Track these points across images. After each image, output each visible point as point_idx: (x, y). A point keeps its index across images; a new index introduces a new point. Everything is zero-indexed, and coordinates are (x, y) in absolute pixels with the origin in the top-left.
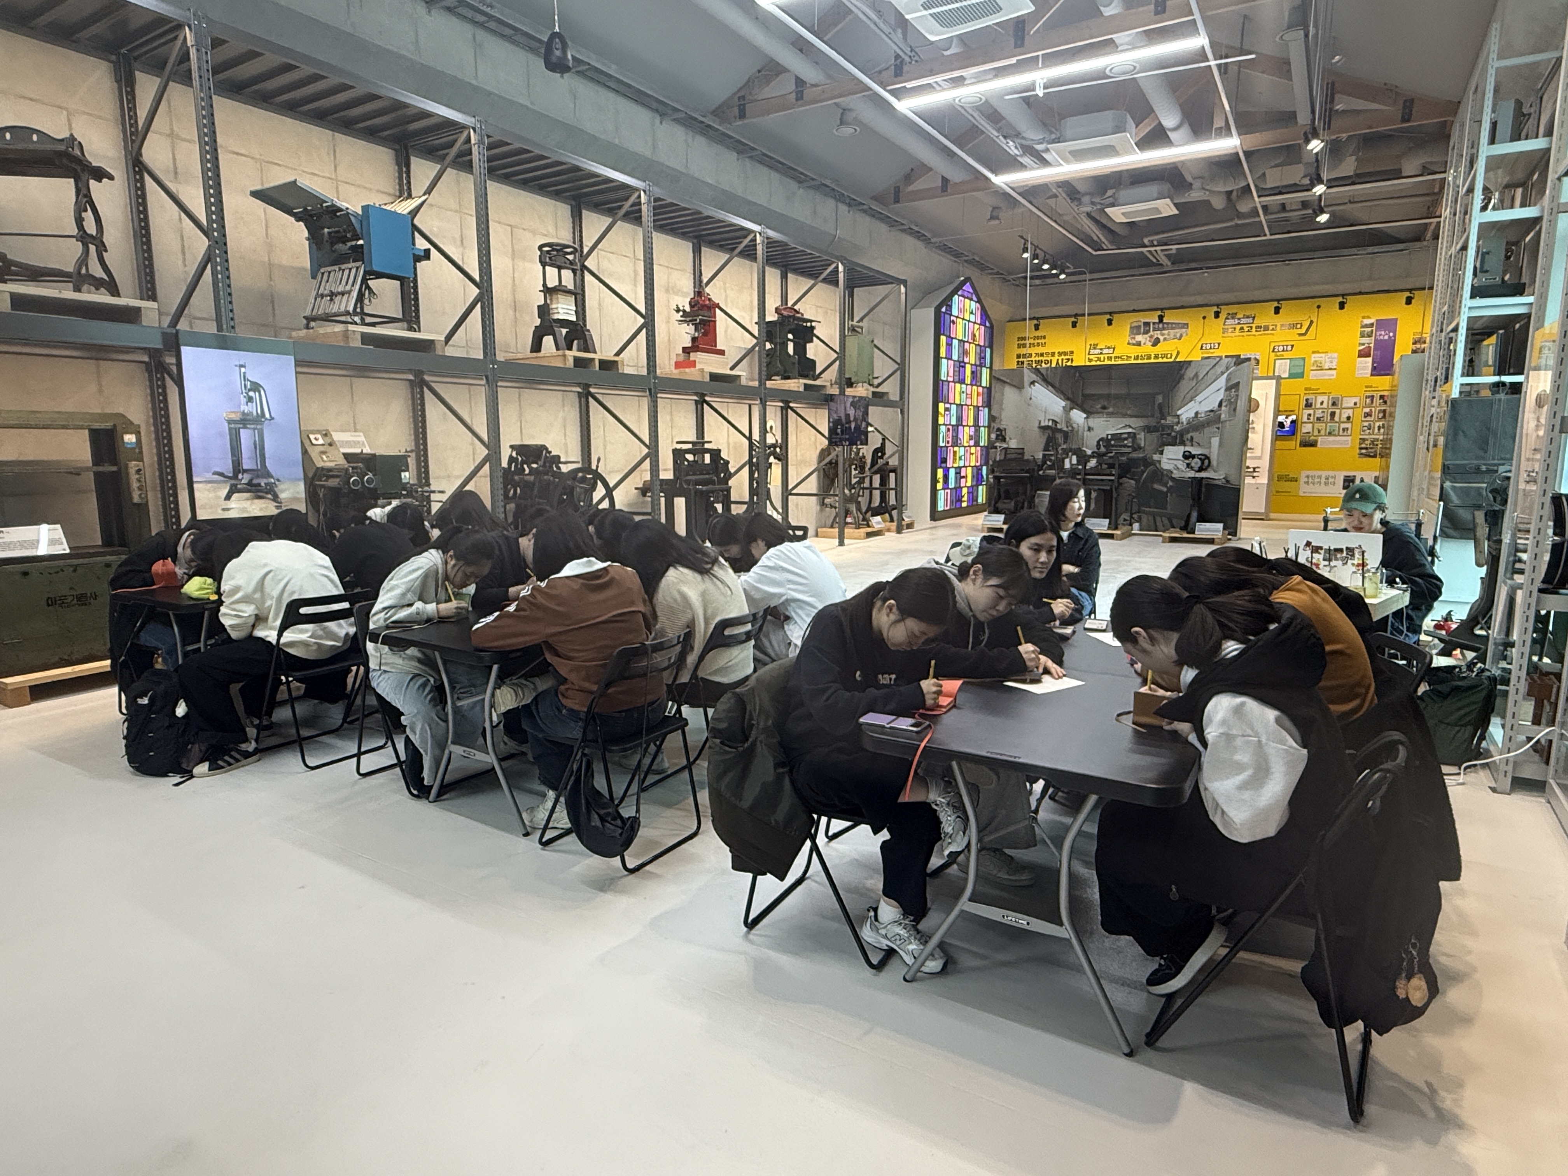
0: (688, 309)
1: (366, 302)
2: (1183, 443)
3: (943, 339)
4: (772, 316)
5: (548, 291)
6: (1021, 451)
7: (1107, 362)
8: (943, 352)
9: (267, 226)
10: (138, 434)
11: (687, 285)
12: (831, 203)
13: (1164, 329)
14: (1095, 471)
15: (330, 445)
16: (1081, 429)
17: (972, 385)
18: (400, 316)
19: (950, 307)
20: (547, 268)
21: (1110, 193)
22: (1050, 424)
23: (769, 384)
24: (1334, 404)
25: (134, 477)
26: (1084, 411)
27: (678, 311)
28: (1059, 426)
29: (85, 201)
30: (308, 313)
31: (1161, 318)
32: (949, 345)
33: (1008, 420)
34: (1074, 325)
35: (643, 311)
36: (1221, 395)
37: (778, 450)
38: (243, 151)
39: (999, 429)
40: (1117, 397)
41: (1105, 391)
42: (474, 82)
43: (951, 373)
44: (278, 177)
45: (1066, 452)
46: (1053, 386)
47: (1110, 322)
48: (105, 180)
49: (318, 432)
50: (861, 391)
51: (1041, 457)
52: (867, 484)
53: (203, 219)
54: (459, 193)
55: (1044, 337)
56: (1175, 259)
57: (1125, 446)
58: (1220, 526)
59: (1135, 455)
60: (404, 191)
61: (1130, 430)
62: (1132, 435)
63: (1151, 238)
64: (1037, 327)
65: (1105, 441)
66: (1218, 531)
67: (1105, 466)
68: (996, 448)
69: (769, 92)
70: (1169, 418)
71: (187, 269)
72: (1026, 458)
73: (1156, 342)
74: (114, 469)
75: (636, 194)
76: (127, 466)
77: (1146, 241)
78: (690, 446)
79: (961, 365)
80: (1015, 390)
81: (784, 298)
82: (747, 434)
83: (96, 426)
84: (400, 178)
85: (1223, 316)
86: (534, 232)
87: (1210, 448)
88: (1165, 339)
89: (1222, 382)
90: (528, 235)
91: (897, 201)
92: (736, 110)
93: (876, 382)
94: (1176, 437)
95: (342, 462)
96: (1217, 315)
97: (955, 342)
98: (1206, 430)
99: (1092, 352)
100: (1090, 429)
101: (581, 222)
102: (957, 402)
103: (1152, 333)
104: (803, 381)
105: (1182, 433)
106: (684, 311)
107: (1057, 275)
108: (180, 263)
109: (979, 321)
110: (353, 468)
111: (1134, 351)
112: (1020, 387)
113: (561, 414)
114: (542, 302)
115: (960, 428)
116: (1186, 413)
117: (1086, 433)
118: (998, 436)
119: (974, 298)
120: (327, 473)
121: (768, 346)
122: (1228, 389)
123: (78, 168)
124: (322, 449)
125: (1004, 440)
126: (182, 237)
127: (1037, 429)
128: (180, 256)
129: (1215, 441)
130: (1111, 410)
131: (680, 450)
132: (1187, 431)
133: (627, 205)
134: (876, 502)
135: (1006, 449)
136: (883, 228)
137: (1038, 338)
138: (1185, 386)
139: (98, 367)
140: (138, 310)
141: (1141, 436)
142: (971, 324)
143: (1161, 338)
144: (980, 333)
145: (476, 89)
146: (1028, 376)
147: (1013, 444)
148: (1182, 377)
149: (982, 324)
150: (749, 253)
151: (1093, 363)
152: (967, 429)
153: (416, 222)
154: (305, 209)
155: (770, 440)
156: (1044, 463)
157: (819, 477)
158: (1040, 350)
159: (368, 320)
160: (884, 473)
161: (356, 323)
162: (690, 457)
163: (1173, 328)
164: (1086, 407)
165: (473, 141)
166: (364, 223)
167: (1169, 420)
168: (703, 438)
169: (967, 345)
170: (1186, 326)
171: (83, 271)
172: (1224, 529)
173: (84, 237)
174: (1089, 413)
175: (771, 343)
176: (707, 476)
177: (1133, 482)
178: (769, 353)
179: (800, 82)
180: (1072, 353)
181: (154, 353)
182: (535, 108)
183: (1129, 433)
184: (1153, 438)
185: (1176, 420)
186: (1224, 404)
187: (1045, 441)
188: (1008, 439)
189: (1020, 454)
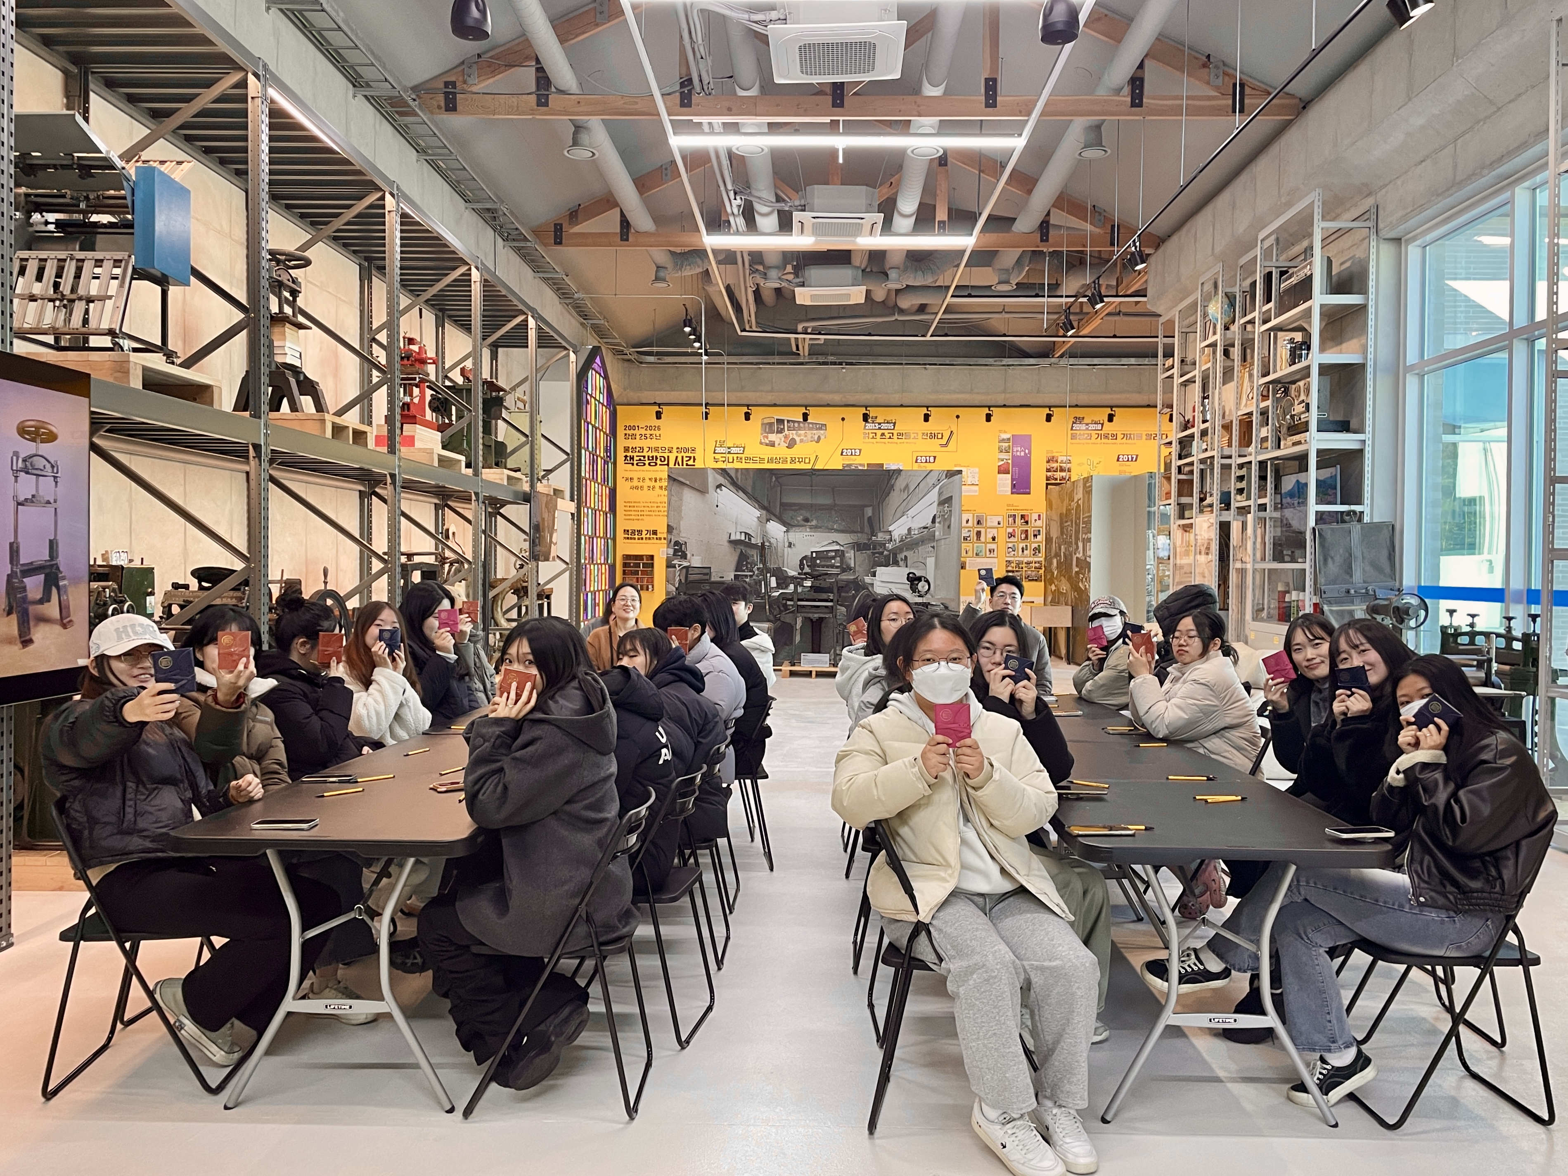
2: (896, 563)
6: (706, 571)
13: (804, 429)
16: (780, 545)
17: (602, 484)
19: (586, 381)
22: (742, 537)
24: (979, 522)
26: (784, 523)
28: (753, 541)
31: (805, 417)
32: (587, 431)
33: (687, 533)
34: (706, 416)
36: (934, 510)
39: (677, 543)
40: (819, 508)
41: (806, 500)
43: (588, 468)
46: (745, 492)
47: (747, 417)
55: (659, 429)
57: (833, 566)
59: (844, 577)
61: (838, 547)
62: (840, 554)
64: (658, 415)
65: (809, 561)
70: (880, 535)
72: (713, 579)
73: (791, 444)
75: (380, 194)
77: (802, 326)
79: (594, 458)
80: (697, 494)
87: (927, 569)
88: (801, 441)
89: (933, 496)
92: (441, 98)
96: (865, 418)
97: (590, 428)
98: (920, 549)
100: (790, 545)
102: (592, 506)
103: (786, 432)
105: (895, 552)
109: (605, 402)
111: (768, 452)
112: (702, 491)
116: (898, 529)
117: (786, 550)
118: (675, 551)
119: (602, 374)
122: (941, 503)
125: (684, 556)
127: (726, 544)
129: (931, 562)
130: (814, 523)
132: (900, 549)
135: (687, 568)
138: (895, 498)
141: (850, 554)
142: (600, 407)
143: (798, 439)
144: (606, 418)
146: (713, 477)
147: (696, 561)
148: (892, 488)
149: (608, 405)
152: (599, 541)
158: (653, 443)
163: (813, 429)
164: (785, 517)
167: (881, 537)
169: (598, 433)
170: (825, 427)
174: (789, 526)
177: (843, 609)
183: (836, 551)
184: (863, 556)
185: (888, 537)
186: (937, 520)
187: (736, 558)
188: (689, 556)
189: (706, 574)
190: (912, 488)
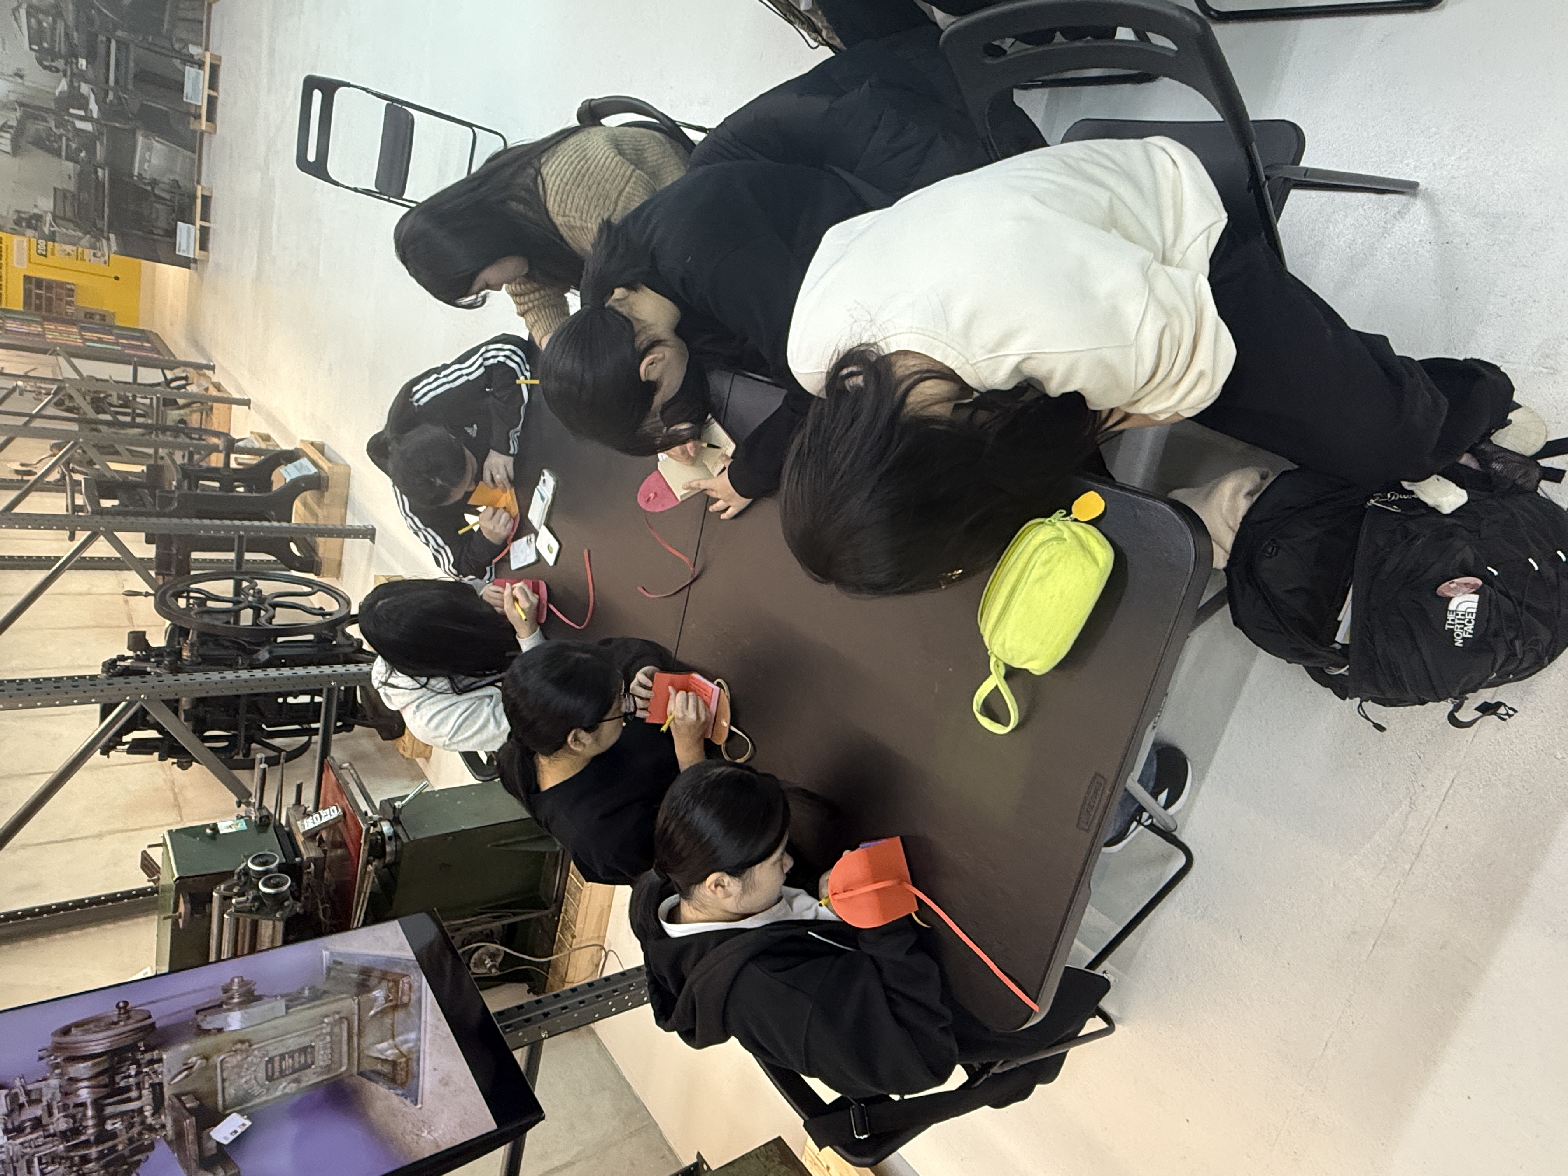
6: (60, 195)
16: (21, 89)
22: (9, 136)
39: (18, 222)
45: (65, 123)
51: (70, 164)
57: (53, 28)
61: (23, 12)
62: (34, 11)
65: (44, 57)
68: (53, 233)
72: (73, 189)
100: (19, 76)
117: (27, 84)
118: (29, 226)
125: (39, 218)
127: (18, 159)
135: (55, 217)
147: (46, 205)
156: (82, 161)
187: (41, 152)
188: (36, 211)
189: (65, 196)
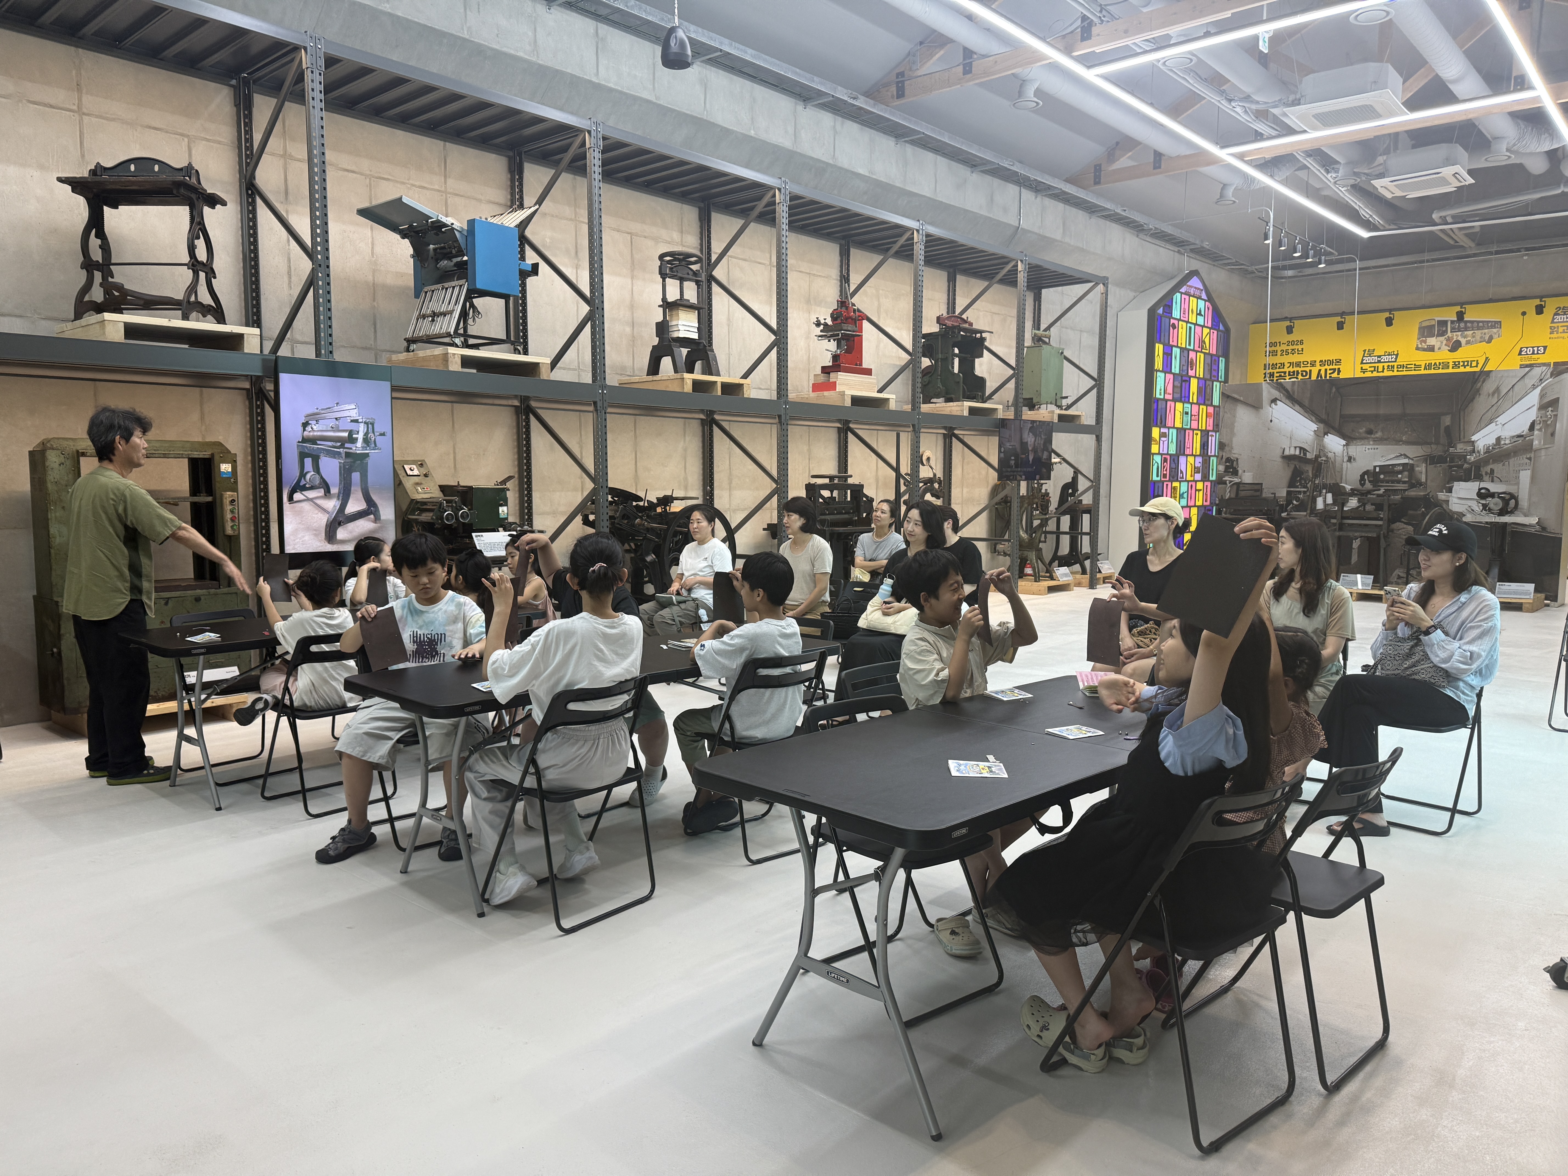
0: (829, 322)
1: (470, 321)
2: (1479, 478)
3: (1159, 348)
4: (930, 327)
5: (669, 306)
6: (1257, 487)
7: (1387, 373)
8: (1159, 363)
9: (373, 244)
10: (234, 463)
11: (830, 294)
12: (1012, 189)
13: (1466, 329)
14: (1355, 514)
15: (426, 475)
16: (1338, 460)
17: (1198, 404)
18: (505, 338)
19: (1169, 308)
20: (667, 280)
21: (1380, 159)
22: (1297, 453)
23: (925, 408)
25: (228, 508)
26: (1343, 436)
27: (818, 324)
28: (1309, 456)
29: (198, 228)
30: (409, 335)
31: (1460, 315)
32: (1168, 355)
33: (1240, 449)
34: (1340, 326)
35: (774, 325)
36: (1533, 415)
37: (936, 485)
38: (354, 168)
39: (1228, 460)
40: (1388, 418)
41: (1370, 411)
42: (594, 80)
43: (1170, 389)
44: (385, 194)
45: (1318, 490)
46: (1301, 405)
47: (1389, 322)
48: (218, 206)
49: (413, 462)
50: (1047, 413)
51: (1285, 494)
52: (1051, 526)
53: (308, 241)
54: (575, 199)
55: (1302, 342)
56: (1482, 238)
57: (1399, 481)
58: (1531, 587)
60: (516, 202)
61: (1406, 461)
62: (1409, 468)
63: (1443, 214)
64: (1290, 330)
65: (1372, 476)
66: (1527, 593)
67: (1369, 507)
68: (1225, 483)
69: (932, 65)
70: (1460, 445)
71: (292, 292)
72: (1264, 495)
73: (1455, 347)
74: (210, 499)
75: (771, 194)
76: (222, 496)
77: (1436, 216)
78: (827, 481)
79: (1183, 380)
80: (1252, 410)
81: (951, 304)
82: (895, 465)
83: (196, 455)
84: (512, 187)
85: (1549, 311)
86: (656, 240)
87: (1518, 484)
88: (1468, 343)
89: (1534, 398)
90: (650, 243)
91: (1097, 182)
92: (894, 89)
93: (1064, 402)
94: (1470, 470)
95: (437, 494)
96: (1540, 310)
97: (1176, 351)
98: (1512, 461)
99: (1366, 360)
100: (1350, 459)
101: (709, 227)
102: (1178, 424)
103: (1449, 334)
104: (968, 404)
105: (1478, 465)
106: (826, 325)
107: (1314, 265)
108: (285, 286)
109: (1210, 325)
110: (448, 501)
111: (1424, 358)
112: (1256, 406)
113: (681, 444)
114: (660, 319)
115: (1182, 459)
116: (1484, 439)
117: (1345, 465)
118: (1227, 468)
119: (1204, 296)
120: (419, 506)
121: (926, 362)
122: (1543, 407)
123: (194, 196)
124: (416, 479)
125: (1235, 473)
126: (289, 260)
127: (1280, 460)
128: (286, 279)
129: (1525, 476)
130: (1379, 434)
131: (814, 485)
132: (1485, 461)
133: (760, 206)
134: (1065, 549)
135: (1238, 484)
136: (1080, 216)
137: (1293, 343)
138: (1481, 404)
139: (201, 394)
140: (241, 336)
141: (1421, 469)
142: (1198, 329)
143: (1463, 341)
144: (1210, 339)
145: (597, 87)
146: (1268, 392)
147: (1247, 478)
148: (1478, 392)
149: (1214, 327)
150: (906, 253)
151: (1368, 374)
152: (1191, 459)
153: (528, 233)
154: (411, 226)
155: (925, 472)
156: (1289, 502)
157: (990, 519)
158: (1295, 358)
159: (471, 341)
160: (1075, 512)
161: (457, 346)
162: (826, 493)
163: (1479, 328)
164: (1345, 431)
165: (588, 145)
166: (469, 239)
167: (1460, 448)
168: (846, 471)
169: (1192, 355)
170: (1497, 324)
171: (193, 299)
172: (1536, 590)
173: (195, 265)
174: (1349, 439)
175: (930, 357)
176: (846, 516)
177: (1410, 528)
178: (927, 372)
179: (968, 53)
180: (1339, 361)
181: (256, 381)
182: (661, 102)
183: (1404, 465)
184: (1437, 471)
185: (1469, 448)
186: (1537, 427)
187: (1290, 474)
188: (1240, 472)
189: (1256, 491)
190: (1504, 392)
